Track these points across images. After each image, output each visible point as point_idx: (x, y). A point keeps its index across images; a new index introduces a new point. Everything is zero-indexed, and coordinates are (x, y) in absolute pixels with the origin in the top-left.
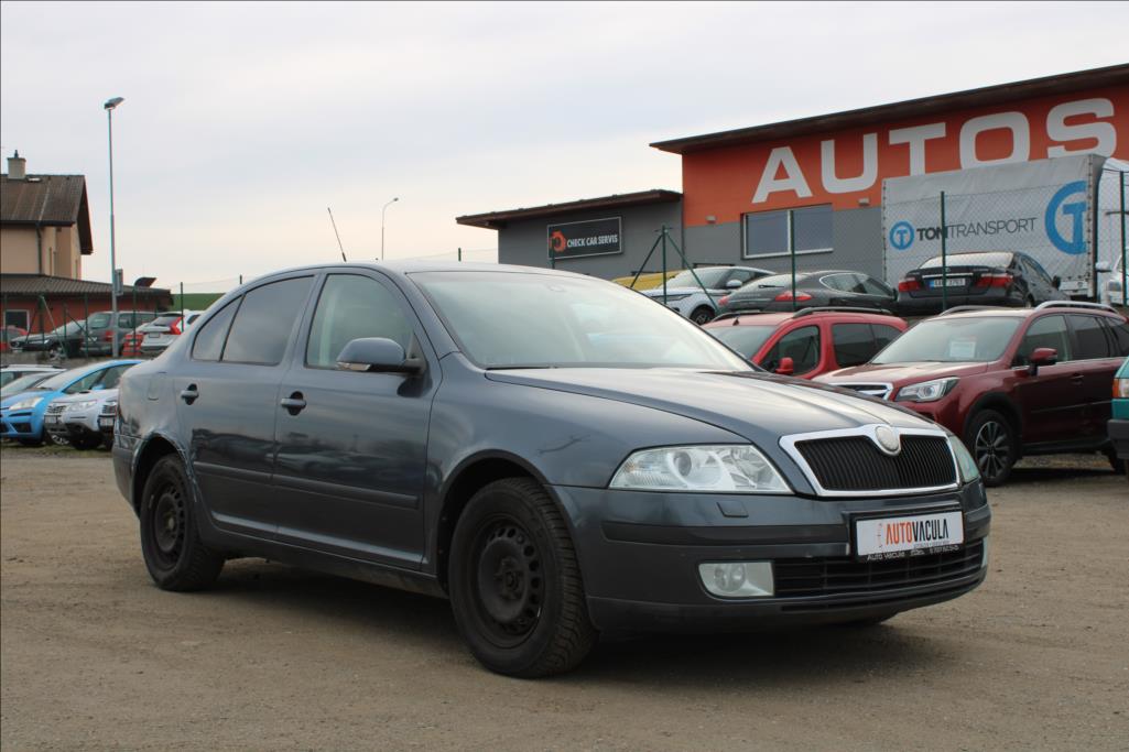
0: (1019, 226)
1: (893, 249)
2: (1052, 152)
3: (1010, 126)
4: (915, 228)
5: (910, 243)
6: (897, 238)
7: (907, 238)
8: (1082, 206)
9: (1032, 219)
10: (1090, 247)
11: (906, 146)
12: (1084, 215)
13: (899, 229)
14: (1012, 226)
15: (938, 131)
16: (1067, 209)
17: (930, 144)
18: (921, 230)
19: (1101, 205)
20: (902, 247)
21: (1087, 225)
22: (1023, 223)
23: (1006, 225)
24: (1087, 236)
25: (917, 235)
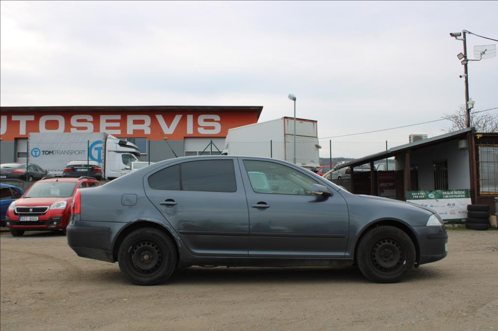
0: (79, 153)
1: (32, 157)
2: (72, 130)
3: (58, 119)
4: (41, 150)
5: (39, 155)
6: (34, 153)
7: (38, 153)
8: (101, 148)
9: (84, 151)
10: (103, 161)
11: (18, 122)
12: (102, 151)
13: (35, 150)
14: (77, 153)
15: (31, 118)
16: (96, 149)
17: (28, 122)
18: (43, 151)
19: (107, 149)
20: (36, 156)
21: (102, 154)
22: (81, 152)
23: (75, 152)
24: (102, 158)
25: (42, 153)
